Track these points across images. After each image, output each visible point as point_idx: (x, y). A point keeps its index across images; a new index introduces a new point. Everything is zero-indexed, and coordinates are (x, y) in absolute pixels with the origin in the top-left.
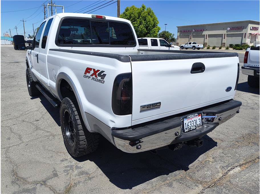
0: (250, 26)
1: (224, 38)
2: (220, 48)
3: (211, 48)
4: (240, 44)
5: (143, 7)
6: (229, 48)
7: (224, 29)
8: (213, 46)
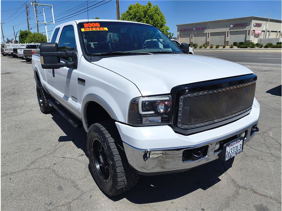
0: (254, 22)
1: (228, 36)
2: (224, 47)
3: (214, 47)
4: (244, 42)
5: (150, 5)
6: (234, 47)
7: (226, 27)
8: (217, 45)
